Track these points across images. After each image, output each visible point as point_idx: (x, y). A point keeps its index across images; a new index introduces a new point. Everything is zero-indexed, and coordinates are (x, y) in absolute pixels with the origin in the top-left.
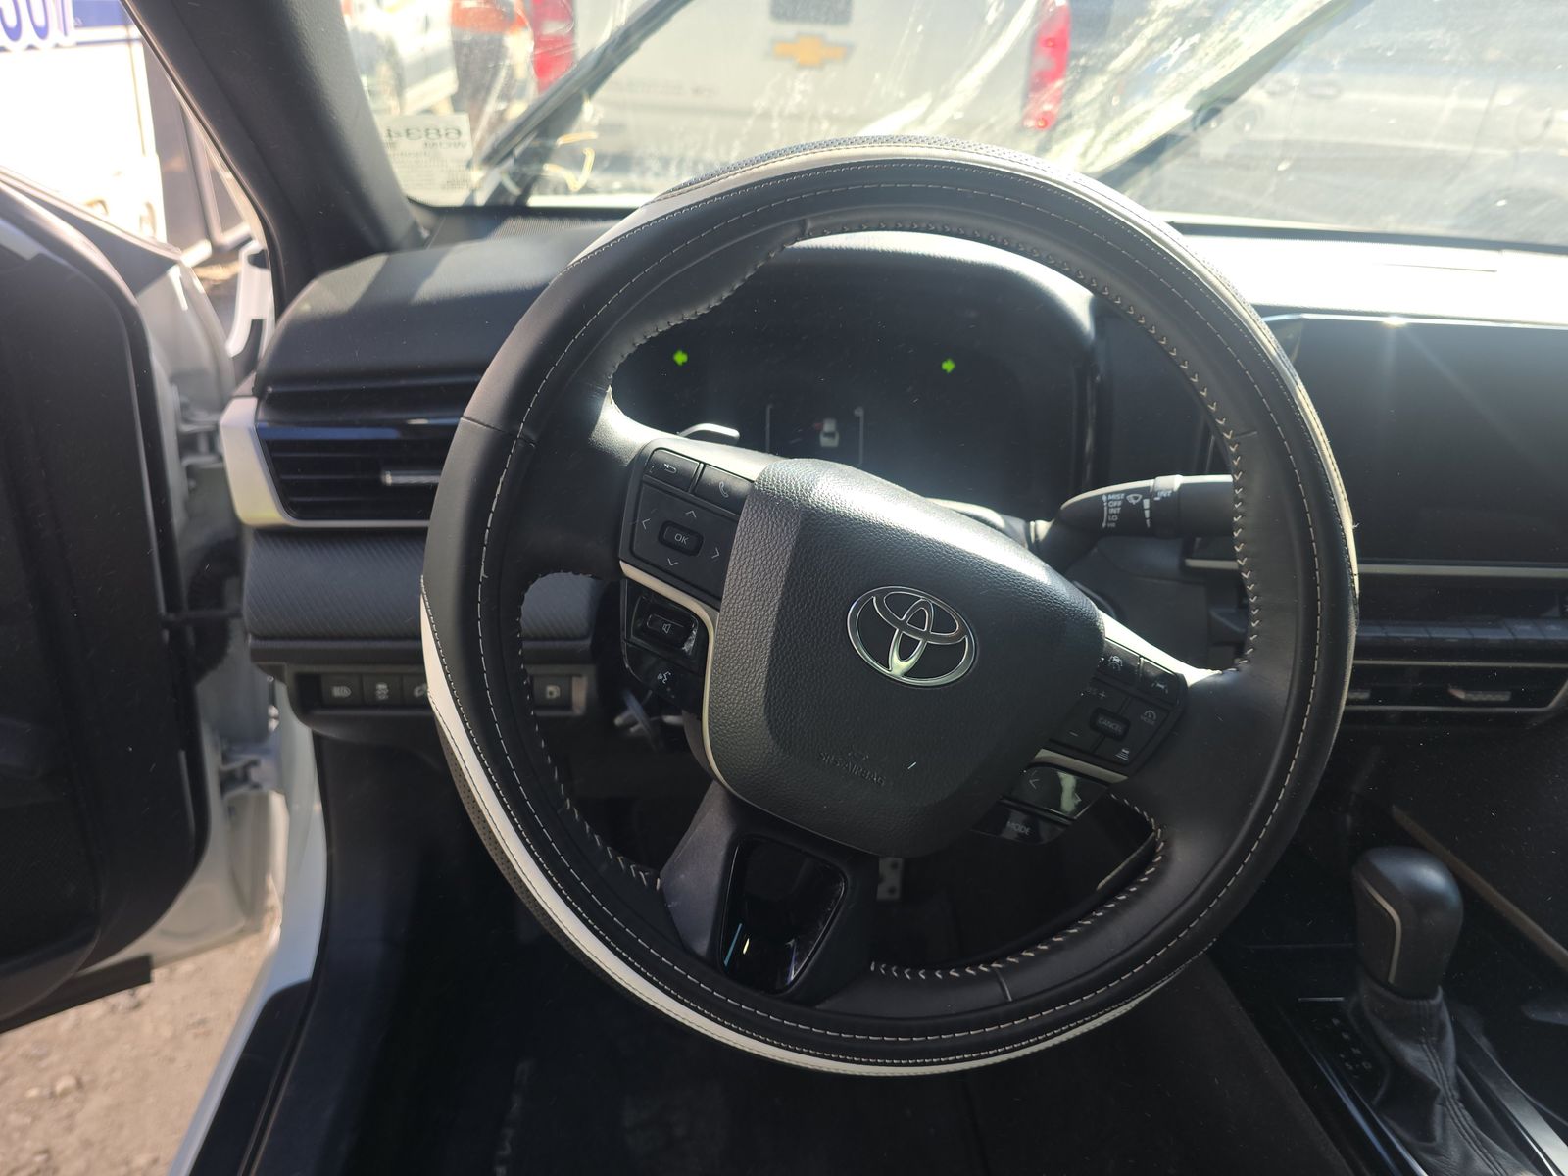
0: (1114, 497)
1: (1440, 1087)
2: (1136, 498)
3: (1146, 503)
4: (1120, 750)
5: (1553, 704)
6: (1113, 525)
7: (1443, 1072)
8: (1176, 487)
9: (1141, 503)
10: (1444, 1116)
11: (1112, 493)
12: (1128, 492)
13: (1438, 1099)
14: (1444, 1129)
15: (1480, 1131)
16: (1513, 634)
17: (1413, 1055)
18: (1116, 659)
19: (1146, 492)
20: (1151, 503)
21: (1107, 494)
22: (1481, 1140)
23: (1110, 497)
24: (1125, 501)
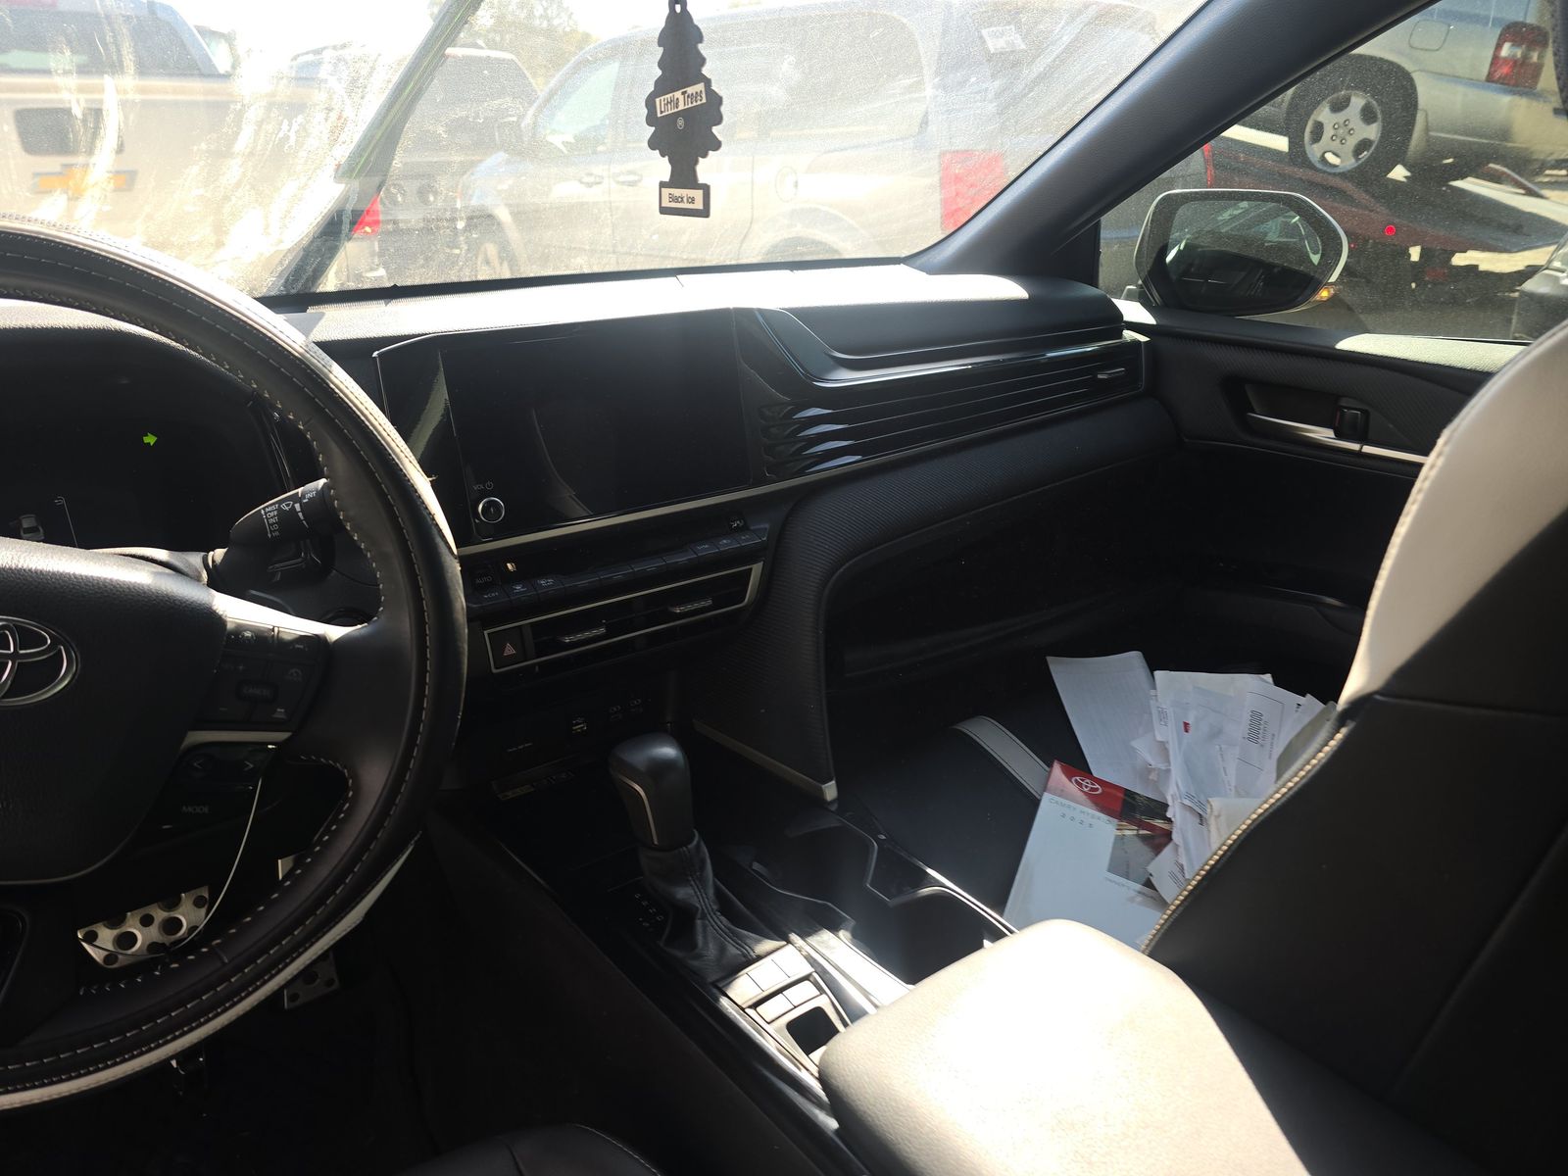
0: (270, 509)
1: (698, 906)
2: (288, 505)
3: (297, 506)
4: (275, 711)
5: (746, 600)
6: (277, 533)
7: (704, 895)
8: (320, 487)
9: (293, 507)
10: (705, 927)
11: (267, 507)
12: (280, 502)
13: (699, 916)
14: (705, 937)
15: (733, 927)
16: (695, 553)
17: (683, 893)
18: (248, 634)
19: (295, 498)
20: (301, 506)
21: (264, 509)
22: (733, 932)
23: (267, 510)
24: (279, 510)
